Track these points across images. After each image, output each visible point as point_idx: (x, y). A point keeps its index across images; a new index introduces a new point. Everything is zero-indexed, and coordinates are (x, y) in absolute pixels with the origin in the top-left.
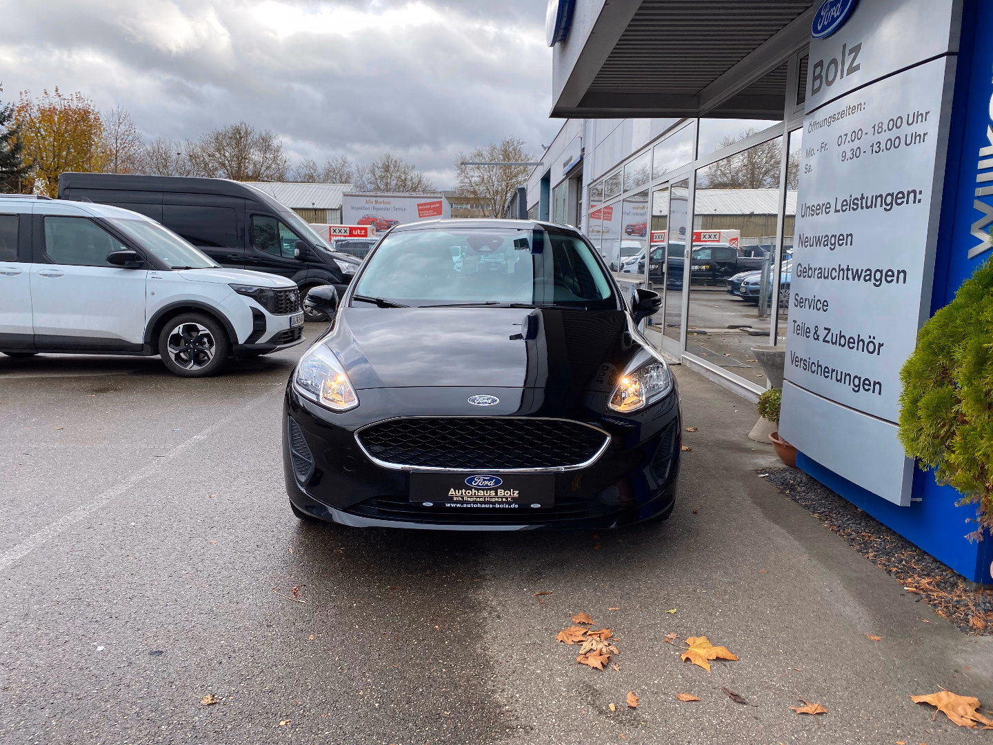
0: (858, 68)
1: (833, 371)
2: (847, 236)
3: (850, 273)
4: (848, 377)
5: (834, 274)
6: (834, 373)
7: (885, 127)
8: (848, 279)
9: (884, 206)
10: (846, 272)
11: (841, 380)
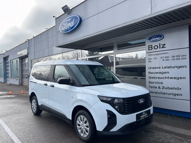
0: (165, 47)
1: (166, 93)
2: (167, 72)
3: (169, 78)
4: (172, 94)
5: (164, 78)
6: (167, 94)
7: (175, 56)
8: (168, 79)
9: (177, 68)
10: (168, 78)
11: (170, 95)
